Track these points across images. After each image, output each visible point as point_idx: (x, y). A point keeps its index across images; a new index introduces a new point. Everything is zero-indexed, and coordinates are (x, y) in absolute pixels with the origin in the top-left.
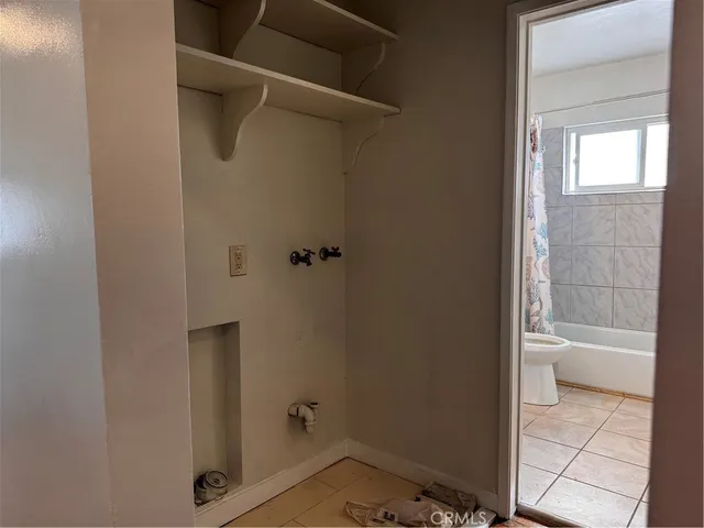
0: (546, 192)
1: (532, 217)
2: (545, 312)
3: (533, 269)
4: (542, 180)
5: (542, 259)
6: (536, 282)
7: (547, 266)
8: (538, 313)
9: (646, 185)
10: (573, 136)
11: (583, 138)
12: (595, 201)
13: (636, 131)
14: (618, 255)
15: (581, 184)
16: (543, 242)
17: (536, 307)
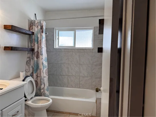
0: (47, 47)
1: (42, 55)
2: (46, 88)
3: (42, 73)
4: (45, 43)
5: (45, 69)
6: (43, 77)
7: (47, 71)
8: (43, 88)
9: (76, 47)
10: (57, 31)
11: (60, 32)
12: (63, 50)
13: (73, 31)
14: (69, 66)
15: (60, 45)
16: (46, 63)
17: (42, 86)
